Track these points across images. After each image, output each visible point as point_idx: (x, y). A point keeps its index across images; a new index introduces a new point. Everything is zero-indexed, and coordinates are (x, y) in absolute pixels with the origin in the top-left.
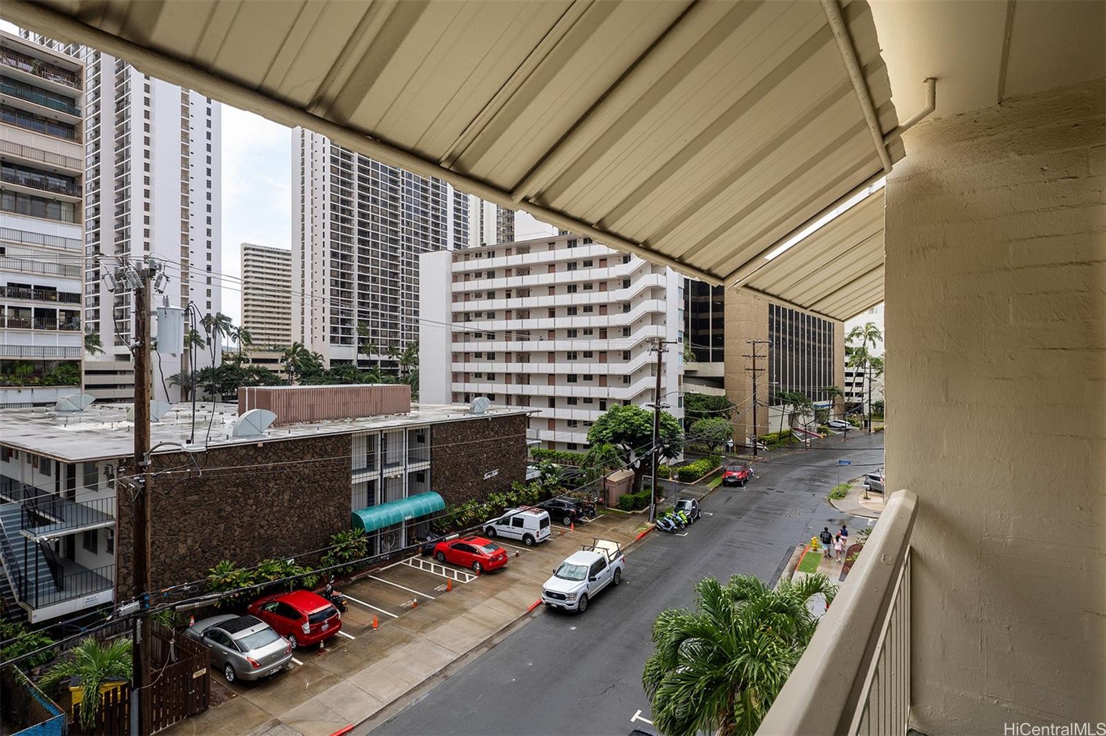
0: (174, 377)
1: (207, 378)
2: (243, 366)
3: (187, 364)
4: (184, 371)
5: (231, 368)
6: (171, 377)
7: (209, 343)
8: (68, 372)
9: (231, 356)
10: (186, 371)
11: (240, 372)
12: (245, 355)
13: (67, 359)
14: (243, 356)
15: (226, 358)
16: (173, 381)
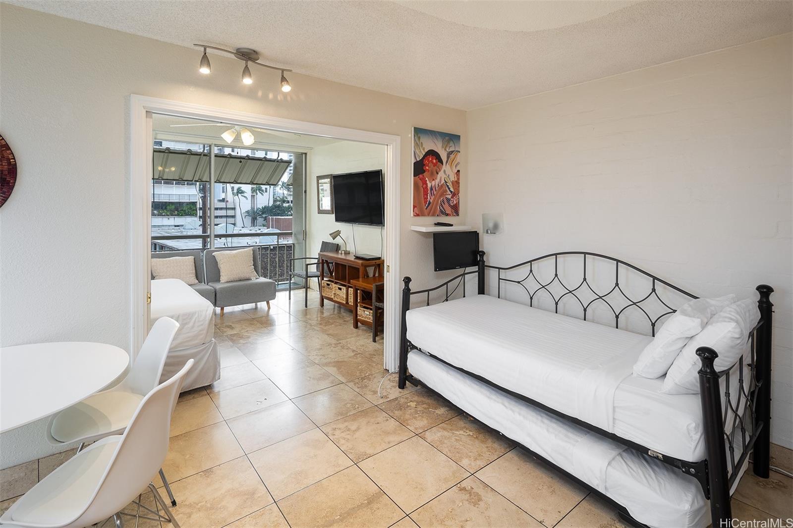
0: (247, 212)
1: (265, 212)
2: (286, 205)
3: (254, 204)
4: (253, 208)
5: (279, 206)
6: (246, 212)
7: (266, 191)
8: (191, 209)
9: (278, 198)
10: (254, 208)
11: (283, 208)
12: (286, 198)
13: (191, 201)
14: (285, 199)
15: (275, 201)
16: (247, 214)
